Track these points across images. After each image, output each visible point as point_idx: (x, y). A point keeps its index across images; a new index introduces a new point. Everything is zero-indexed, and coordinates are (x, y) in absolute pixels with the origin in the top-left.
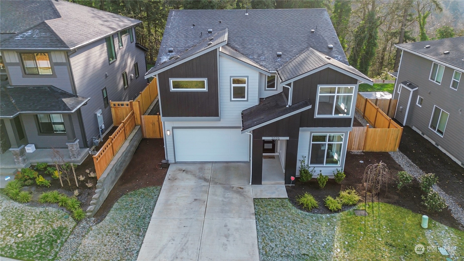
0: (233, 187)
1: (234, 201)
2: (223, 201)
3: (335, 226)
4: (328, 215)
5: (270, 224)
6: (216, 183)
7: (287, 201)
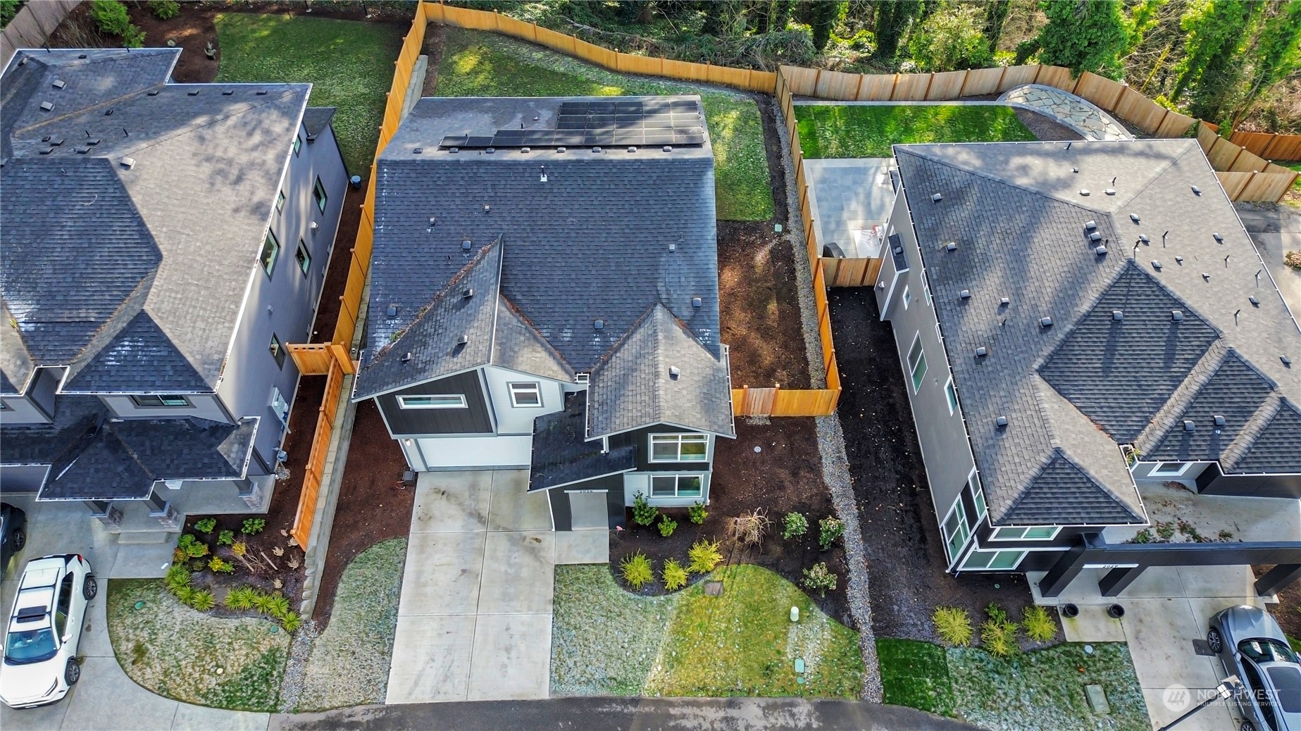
0: (524, 538)
1: (525, 573)
2: (506, 571)
3: (666, 620)
4: (662, 598)
5: (572, 621)
6: (497, 528)
7: (605, 570)
